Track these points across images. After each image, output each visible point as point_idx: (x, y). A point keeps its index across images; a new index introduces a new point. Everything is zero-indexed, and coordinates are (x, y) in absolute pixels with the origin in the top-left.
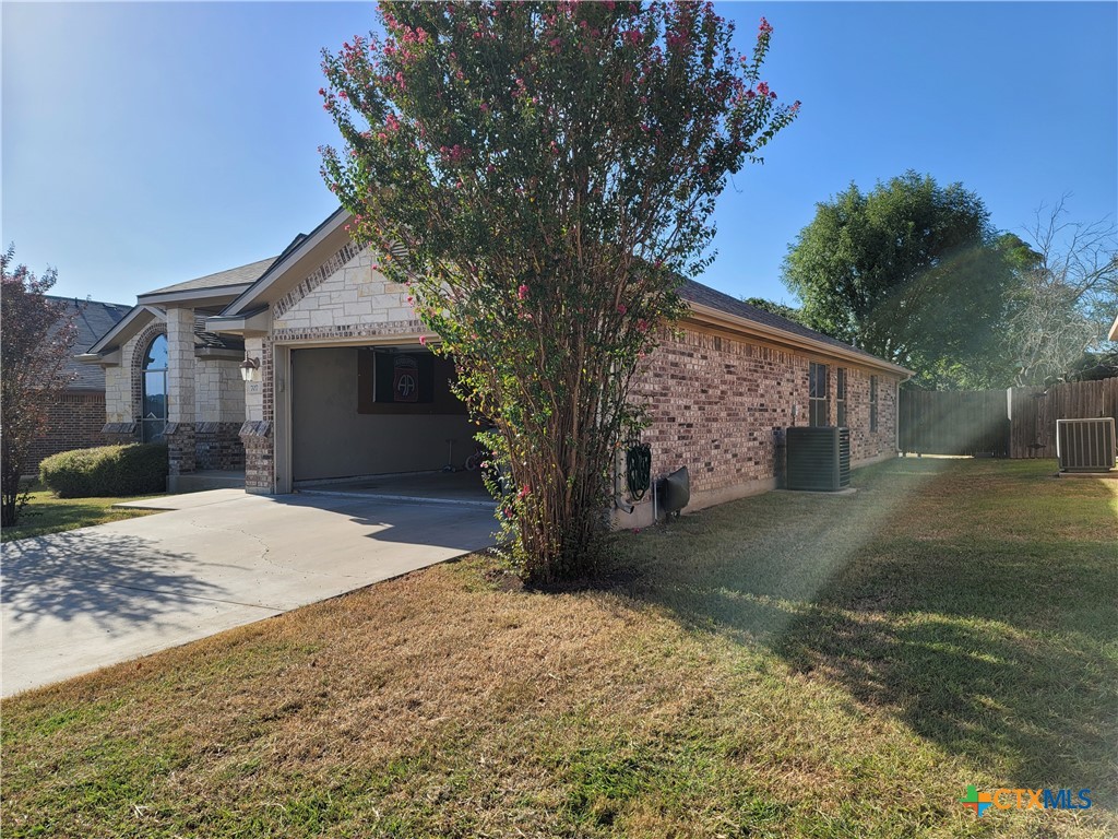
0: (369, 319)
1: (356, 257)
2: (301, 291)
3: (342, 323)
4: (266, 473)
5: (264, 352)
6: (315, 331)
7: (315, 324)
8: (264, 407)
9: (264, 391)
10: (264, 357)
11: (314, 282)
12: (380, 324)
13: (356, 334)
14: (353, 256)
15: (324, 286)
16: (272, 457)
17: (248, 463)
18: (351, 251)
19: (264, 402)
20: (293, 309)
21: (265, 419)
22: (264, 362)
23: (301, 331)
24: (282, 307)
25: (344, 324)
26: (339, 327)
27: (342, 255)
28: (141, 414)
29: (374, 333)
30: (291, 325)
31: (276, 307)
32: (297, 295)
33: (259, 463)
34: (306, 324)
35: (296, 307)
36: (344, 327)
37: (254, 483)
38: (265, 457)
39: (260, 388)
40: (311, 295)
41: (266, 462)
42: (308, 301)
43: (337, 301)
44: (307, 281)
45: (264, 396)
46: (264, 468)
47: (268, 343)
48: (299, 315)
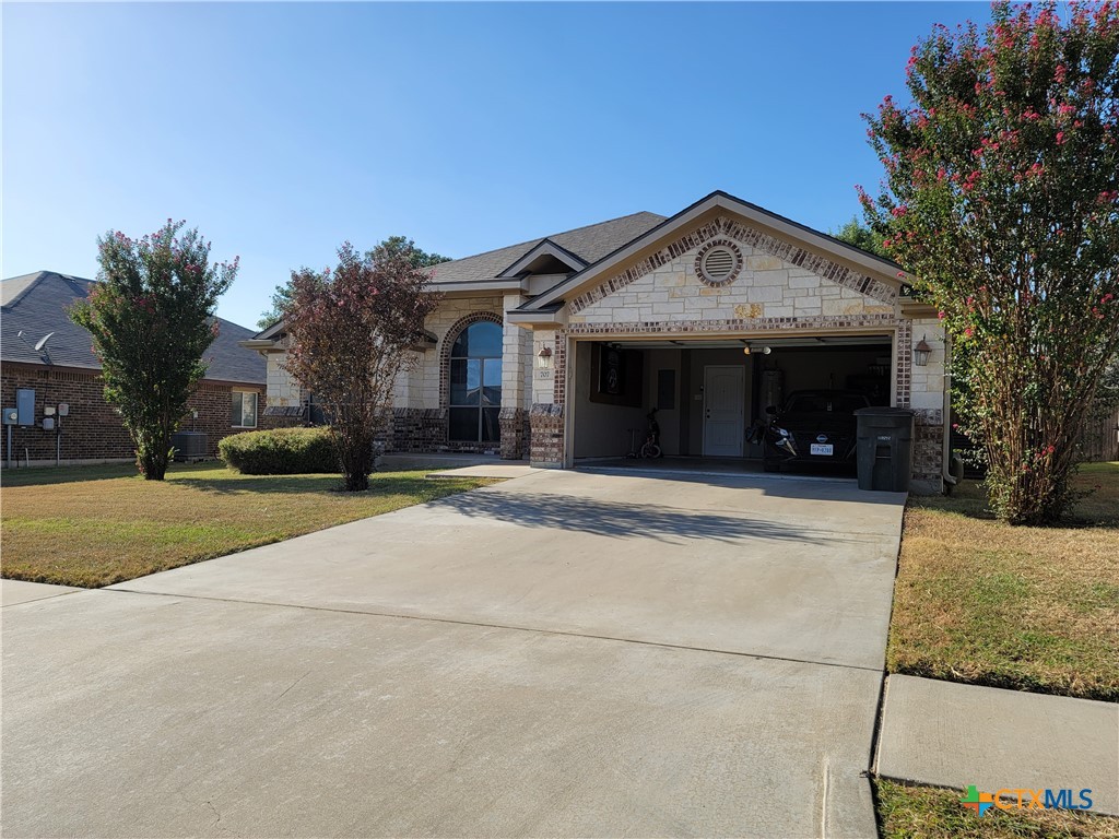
0: (680, 318)
1: (668, 264)
2: (603, 291)
3: (650, 320)
4: (555, 450)
5: (557, 343)
6: (618, 326)
7: (618, 320)
8: (556, 392)
9: (556, 377)
10: (557, 348)
11: (618, 283)
12: (693, 322)
13: (666, 330)
14: (664, 262)
15: (630, 287)
16: (562, 436)
17: (534, 440)
18: (662, 258)
19: (556, 387)
20: (593, 305)
21: (556, 402)
22: (557, 352)
23: (602, 326)
24: (580, 303)
25: (652, 320)
26: (647, 324)
27: (652, 261)
28: (308, 399)
29: (686, 329)
30: (590, 320)
31: (573, 304)
32: (599, 294)
33: (547, 441)
34: (608, 320)
35: (596, 305)
36: (652, 324)
37: (541, 459)
38: (555, 436)
39: (552, 374)
40: (614, 294)
41: (555, 440)
42: (613, 299)
43: (646, 300)
44: (610, 282)
45: (557, 382)
46: (553, 445)
47: (561, 334)
48: (599, 311)
